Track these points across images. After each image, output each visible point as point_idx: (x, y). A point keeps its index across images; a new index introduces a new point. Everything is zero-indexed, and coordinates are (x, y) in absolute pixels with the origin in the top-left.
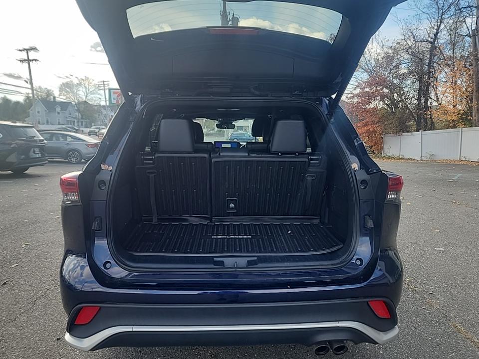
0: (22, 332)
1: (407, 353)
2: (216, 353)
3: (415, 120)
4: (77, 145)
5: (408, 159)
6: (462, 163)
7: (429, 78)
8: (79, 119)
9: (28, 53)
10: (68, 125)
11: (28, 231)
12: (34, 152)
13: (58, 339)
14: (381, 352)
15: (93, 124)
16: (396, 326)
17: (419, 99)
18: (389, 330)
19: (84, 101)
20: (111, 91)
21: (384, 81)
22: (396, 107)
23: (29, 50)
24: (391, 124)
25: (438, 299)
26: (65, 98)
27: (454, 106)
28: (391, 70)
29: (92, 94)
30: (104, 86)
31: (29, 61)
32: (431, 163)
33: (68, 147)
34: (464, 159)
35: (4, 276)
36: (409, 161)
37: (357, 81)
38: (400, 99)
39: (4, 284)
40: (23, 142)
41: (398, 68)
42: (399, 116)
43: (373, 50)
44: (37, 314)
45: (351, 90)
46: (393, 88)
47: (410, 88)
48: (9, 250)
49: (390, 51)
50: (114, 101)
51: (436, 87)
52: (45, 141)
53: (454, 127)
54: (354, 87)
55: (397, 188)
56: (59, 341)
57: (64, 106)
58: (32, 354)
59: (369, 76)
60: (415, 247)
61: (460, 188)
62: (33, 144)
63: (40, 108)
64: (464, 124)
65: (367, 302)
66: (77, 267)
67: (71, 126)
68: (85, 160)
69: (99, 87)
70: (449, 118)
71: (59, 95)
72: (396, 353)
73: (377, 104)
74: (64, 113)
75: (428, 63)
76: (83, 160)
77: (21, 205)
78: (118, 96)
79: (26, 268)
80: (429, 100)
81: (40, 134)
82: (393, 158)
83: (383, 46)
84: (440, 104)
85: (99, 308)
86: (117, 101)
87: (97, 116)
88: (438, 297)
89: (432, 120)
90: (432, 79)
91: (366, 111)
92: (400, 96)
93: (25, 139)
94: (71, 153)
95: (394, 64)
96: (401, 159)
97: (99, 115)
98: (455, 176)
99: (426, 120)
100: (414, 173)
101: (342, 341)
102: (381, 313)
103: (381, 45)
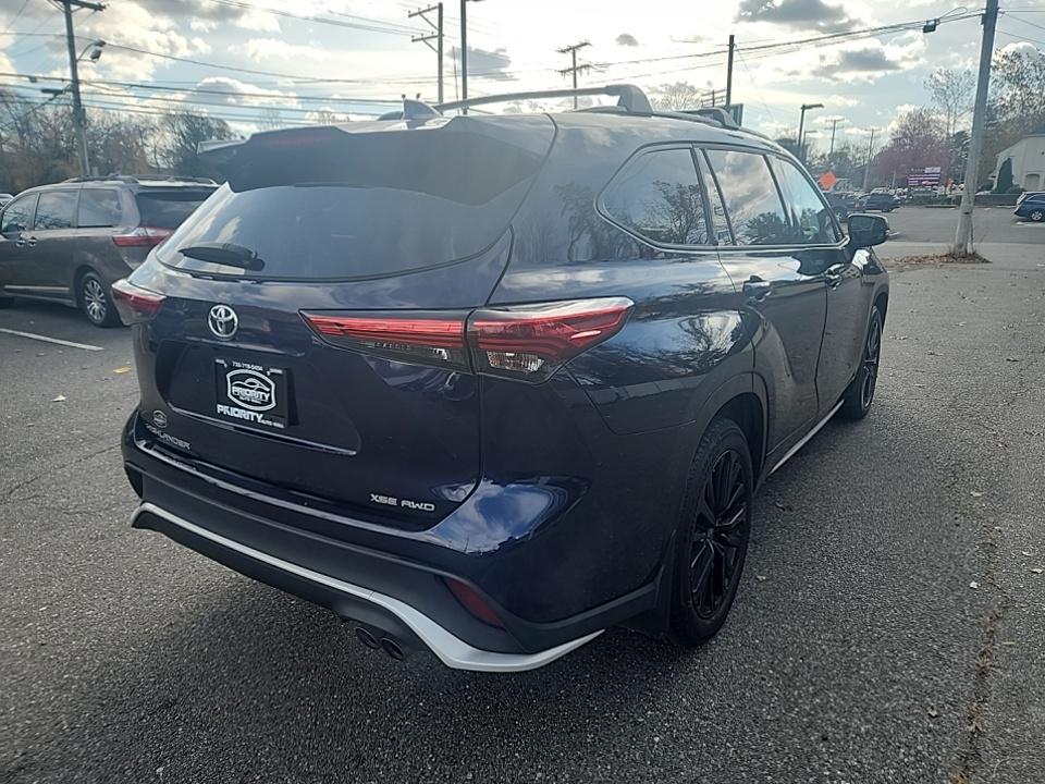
9: (574, 55)
23: (577, 47)
31: (576, 69)
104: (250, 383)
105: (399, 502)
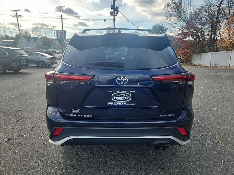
0: (28, 140)
1: (195, 152)
2: (111, 150)
3: (208, 46)
4: (42, 59)
5: (204, 66)
6: (230, 68)
7: (216, 25)
8: (42, 46)
9: (16, 12)
10: (37, 48)
11: (24, 98)
12: (23, 62)
13: (43, 144)
14: (183, 151)
15: (49, 48)
16: (190, 139)
17: (211, 36)
18: (186, 140)
19: (44, 36)
20: (58, 32)
21: (194, 27)
22: (199, 40)
23: (17, 11)
24: (196, 48)
25: (211, 130)
26: (35, 35)
27: (229, 40)
28: (197, 21)
29: (48, 33)
30: (54, 29)
31: (17, 16)
32: (215, 68)
33: (39, 59)
34: (231, 66)
35: (17, 118)
36: (204, 67)
37: (180, 27)
38: (201, 36)
39: (17, 121)
40: (17, 57)
41: (201, 20)
42: (201, 44)
43: (189, 10)
44: (33, 134)
45: (177, 31)
46: (198, 30)
47: (207, 30)
48: (17, 107)
49: (198, 11)
50: (59, 37)
51: (220, 30)
52: (28, 57)
53: (228, 50)
54: (179, 29)
55: (192, 79)
56: (44, 144)
57: (35, 39)
58: (33, 149)
59: (186, 24)
60: (203, 107)
61: (228, 80)
62: (23, 58)
63: (23, 40)
64: (233, 49)
65: (177, 128)
66: (53, 112)
67: (38, 49)
68: (47, 66)
69: (51, 29)
70: (226, 46)
71: (32, 34)
72: (190, 151)
73: (190, 38)
74: (35, 42)
75: (217, 17)
76: (46, 66)
77: (20, 87)
78: (61, 34)
79: (26, 115)
80: (216, 36)
81: (25, 53)
82: (196, 65)
83: (194, 8)
84: (221, 38)
85: (63, 129)
86: (61, 37)
87: (51, 44)
88: (211, 129)
89: (217, 47)
90: (218, 26)
91: (184, 42)
92: (201, 34)
93: (19, 55)
94: (40, 62)
95: (199, 18)
96: (200, 66)
97: (52, 44)
98: (226, 74)
99: (214, 46)
100: (206, 73)
101: (165, 144)
102: (183, 133)
103: (193, 7)
104: (121, 96)
105: (167, 115)
